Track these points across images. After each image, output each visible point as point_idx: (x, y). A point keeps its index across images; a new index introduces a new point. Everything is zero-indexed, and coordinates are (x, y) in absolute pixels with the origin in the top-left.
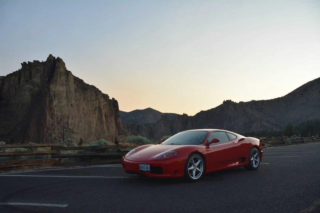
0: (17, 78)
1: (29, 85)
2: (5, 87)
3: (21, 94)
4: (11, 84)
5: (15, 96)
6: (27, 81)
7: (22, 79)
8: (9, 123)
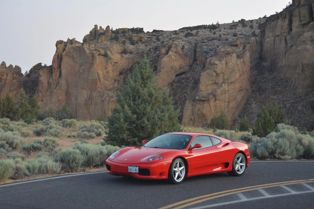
0: (287, 21)
1: (310, 33)
2: (267, 40)
3: (298, 48)
4: (277, 34)
5: (285, 53)
6: (304, 25)
7: (296, 23)
8: (283, 98)
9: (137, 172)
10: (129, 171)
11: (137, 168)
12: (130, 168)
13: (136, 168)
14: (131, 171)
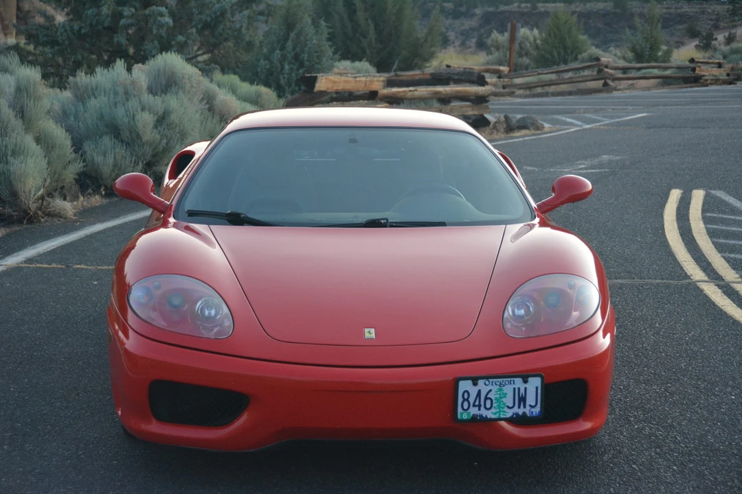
9: (527, 410)
10: (462, 415)
11: (535, 383)
12: (473, 391)
13: (522, 386)
14: (484, 412)
